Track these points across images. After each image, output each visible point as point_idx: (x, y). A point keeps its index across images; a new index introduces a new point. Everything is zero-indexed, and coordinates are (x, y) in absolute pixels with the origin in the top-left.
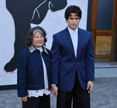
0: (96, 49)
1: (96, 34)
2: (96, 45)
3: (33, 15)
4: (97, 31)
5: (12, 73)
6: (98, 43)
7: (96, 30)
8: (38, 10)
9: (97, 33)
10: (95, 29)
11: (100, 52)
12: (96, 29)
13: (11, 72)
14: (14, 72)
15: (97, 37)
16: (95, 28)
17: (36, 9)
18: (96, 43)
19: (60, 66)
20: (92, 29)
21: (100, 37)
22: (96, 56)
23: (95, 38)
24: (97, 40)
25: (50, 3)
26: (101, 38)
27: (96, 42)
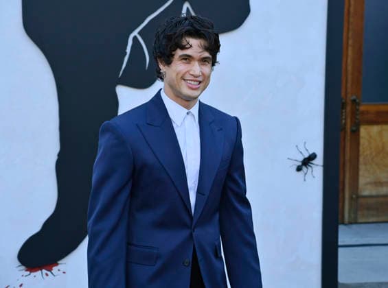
0: (361, 173)
1: (358, 117)
2: (361, 159)
3: (126, 53)
4: (362, 108)
5: (47, 275)
6: (368, 152)
7: (358, 104)
8: (143, 38)
9: (363, 113)
10: (354, 101)
11: (378, 183)
12: (357, 101)
13: (44, 271)
14: (55, 269)
15: (363, 131)
16: (354, 97)
17: (135, 33)
18: (361, 153)
19: (129, 244)
20: (344, 101)
21: (375, 129)
22: (361, 201)
23: (356, 133)
24: (362, 141)
25: (188, 8)
26: (380, 133)
27: (361, 148)
